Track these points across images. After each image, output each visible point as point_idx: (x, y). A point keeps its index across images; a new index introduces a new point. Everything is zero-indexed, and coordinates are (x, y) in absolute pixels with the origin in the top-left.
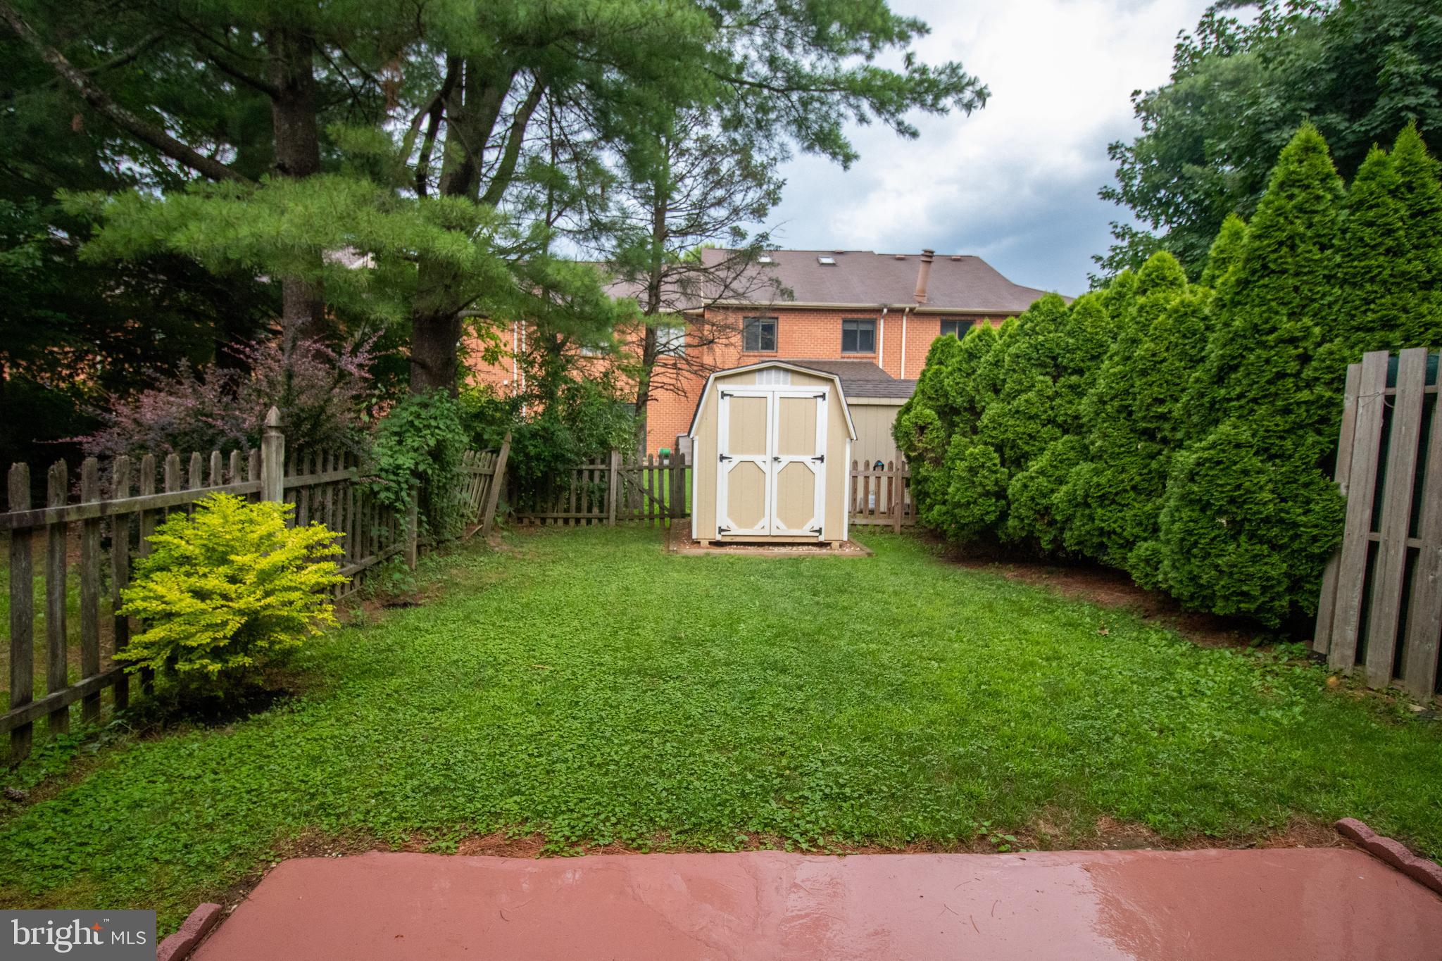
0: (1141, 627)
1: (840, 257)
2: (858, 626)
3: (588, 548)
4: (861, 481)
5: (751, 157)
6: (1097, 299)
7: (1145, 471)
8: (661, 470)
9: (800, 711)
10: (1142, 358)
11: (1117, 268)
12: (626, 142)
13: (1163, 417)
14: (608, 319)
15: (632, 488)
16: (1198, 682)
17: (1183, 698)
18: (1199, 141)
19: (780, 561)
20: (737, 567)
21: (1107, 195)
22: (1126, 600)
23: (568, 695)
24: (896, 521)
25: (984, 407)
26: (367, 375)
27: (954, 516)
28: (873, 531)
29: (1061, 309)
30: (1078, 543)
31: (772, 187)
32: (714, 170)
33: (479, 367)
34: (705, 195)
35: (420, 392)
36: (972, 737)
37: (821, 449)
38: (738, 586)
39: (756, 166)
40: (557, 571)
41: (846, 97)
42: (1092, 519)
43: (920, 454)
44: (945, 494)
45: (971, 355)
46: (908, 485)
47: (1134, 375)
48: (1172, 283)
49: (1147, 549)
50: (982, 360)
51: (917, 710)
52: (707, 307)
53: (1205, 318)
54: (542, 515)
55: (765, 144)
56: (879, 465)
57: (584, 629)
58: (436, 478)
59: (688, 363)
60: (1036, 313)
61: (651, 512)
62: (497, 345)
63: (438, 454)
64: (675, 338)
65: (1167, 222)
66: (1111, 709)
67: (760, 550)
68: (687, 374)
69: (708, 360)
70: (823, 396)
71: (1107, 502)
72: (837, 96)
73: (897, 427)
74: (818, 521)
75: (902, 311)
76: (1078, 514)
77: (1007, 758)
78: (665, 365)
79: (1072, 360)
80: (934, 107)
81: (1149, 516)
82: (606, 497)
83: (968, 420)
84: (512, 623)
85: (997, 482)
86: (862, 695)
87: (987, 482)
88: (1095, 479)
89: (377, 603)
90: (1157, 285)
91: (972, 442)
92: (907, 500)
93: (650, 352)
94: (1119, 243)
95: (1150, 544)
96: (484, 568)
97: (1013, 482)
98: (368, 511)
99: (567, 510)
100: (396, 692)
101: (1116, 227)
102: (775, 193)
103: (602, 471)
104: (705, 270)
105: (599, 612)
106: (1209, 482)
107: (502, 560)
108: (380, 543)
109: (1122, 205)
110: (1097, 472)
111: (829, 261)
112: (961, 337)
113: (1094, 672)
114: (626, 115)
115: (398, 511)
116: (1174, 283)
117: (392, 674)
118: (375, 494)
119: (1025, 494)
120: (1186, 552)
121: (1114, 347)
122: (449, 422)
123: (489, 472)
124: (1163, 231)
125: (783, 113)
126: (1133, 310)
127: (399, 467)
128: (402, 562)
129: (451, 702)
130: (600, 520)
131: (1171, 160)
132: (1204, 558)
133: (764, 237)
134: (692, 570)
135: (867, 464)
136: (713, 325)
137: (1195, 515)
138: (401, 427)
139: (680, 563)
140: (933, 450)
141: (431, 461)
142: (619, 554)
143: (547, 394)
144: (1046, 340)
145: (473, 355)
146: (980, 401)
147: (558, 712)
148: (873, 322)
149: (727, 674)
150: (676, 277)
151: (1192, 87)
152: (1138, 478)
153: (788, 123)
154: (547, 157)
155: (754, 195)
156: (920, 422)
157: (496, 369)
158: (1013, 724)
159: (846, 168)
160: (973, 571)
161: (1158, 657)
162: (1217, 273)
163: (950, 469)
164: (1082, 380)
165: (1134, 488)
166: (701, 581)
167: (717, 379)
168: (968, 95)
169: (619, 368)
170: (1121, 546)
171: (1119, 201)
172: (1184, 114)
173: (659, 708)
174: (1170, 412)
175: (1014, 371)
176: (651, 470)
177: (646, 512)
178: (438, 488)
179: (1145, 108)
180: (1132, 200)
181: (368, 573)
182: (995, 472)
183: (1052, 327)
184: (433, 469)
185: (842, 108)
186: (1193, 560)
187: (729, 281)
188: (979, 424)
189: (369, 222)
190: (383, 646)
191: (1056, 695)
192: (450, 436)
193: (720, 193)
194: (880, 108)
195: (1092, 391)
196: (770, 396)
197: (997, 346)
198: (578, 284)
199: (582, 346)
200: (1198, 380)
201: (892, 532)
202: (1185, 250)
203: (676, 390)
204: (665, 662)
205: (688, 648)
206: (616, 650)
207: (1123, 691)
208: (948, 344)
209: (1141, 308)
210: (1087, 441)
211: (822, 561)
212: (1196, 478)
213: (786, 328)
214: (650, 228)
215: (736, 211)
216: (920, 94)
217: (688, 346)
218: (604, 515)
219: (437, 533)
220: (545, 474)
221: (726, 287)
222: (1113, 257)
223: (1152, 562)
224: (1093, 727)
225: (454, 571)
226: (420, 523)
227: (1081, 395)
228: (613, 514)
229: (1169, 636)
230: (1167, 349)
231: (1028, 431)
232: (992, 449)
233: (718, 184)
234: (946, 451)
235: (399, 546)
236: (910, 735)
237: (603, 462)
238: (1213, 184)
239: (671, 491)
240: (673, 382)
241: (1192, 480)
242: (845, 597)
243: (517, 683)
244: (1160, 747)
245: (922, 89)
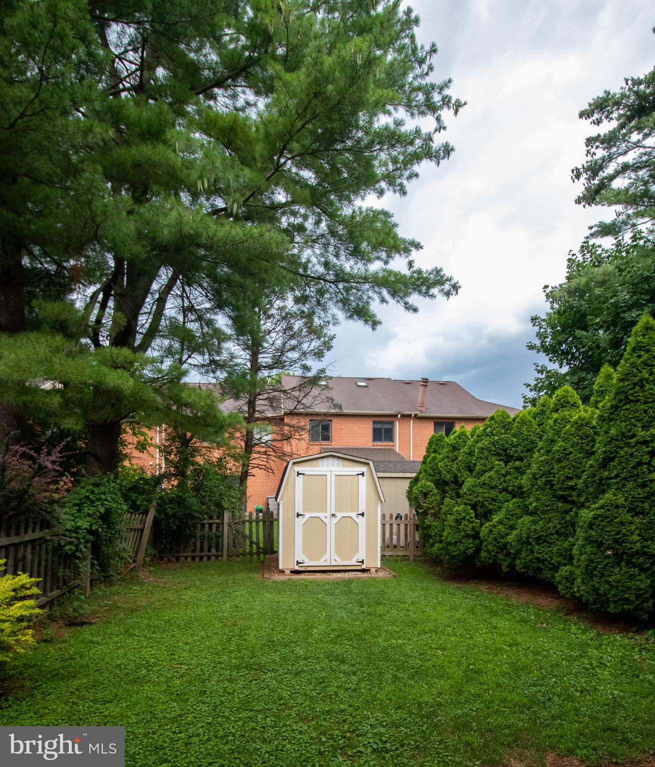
0: (566, 621)
1: (370, 382)
2: (390, 628)
3: (209, 578)
4: (387, 527)
5: (313, 320)
6: (529, 413)
7: (563, 522)
8: (257, 522)
9: (355, 690)
10: (558, 451)
11: (539, 392)
12: (233, 311)
13: (572, 488)
14: (223, 426)
15: (238, 534)
16: (602, 657)
17: (593, 668)
18: (584, 316)
19: (337, 583)
20: (309, 588)
21: (531, 347)
22: (555, 604)
23: (198, 686)
24: (411, 552)
25: (464, 481)
26: (58, 468)
27: (447, 550)
28: (396, 559)
29: (508, 420)
30: (525, 567)
31: (327, 339)
32: (290, 328)
33: (133, 455)
34: (284, 344)
35: (93, 474)
36: (466, 702)
37: (362, 508)
38: (310, 602)
39: (316, 327)
40: (188, 595)
41: (373, 287)
42: (532, 552)
43: (425, 511)
44: (441, 536)
45: (455, 448)
46: (417, 529)
47: (554, 462)
48: (573, 406)
49: (566, 571)
50: (461, 451)
51: (431, 686)
52: (286, 414)
53: (594, 427)
54: (177, 555)
55: (322, 314)
56: (399, 517)
57: (209, 637)
58: (104, 534)
59: (274, 451)
60: (493, 422)
61: (251, 551)
62: (145, 440)
63: (106, 518)
64: (265, 435)
65: (567, 364)
66: (551, 678)
67: (324, 576)
68: (274, 458)
69: (287, 448)
70: (363, 474)
71: (541, 541)
72: (367, 286)
73: (410, 492)
74: (361, 555)
75: (410, 416)
76: (524, 549)
77: (489, 716)
78: (259, 452)
79: (516, 452)
80: (427, 294)
81: (567, 550)
82: (220, 541)
83: (454, 489)
84: (157, 635)
85: (473, 529)
86: (395, 676)
87: (467, 528)
88: (533, 527)
89: (61, 623)
90: (564, 406)
91: (457, 503)
92: (417, 539)
93: (250, 445)
94: (540, 376)
95: (568, 567)
96: (137, 595)
97: (483, 528)
98: (56, 559)
99: (194, 551)
100: (77, 690)
101: (537, 366)
102: (329, 343)
103: (218, 524)
104: (285, 391)
105: (218, 624)
106: (602, 529)
107: (150, 588)
108: (64, 580)
109: (541, 353)
110: (534, 523)
111: (363, 384)
112: (447, 434)
113: (539, 653)
114: (233, 293)
115: (78, 558)
116: (574, 405)
117: (74, 677)
118: (61, 547)
119: (491, 536)
120: (589, 573)
121: (540, 444)
122: (114, 496)
123: (141, 527)
124: (565, 370)
125: (334, 296)
126: (551, 422)
127: (78, 528)
128: (81, 594)
129: (116, 695)
130: (217, 557)
131: (568, 327)
132: (601, 577)
133: (323, 371)
134: (279, 592)
135: (391, 516)
136: (291, 427)
137: (594, 550)
138: (80, 500)
139: (272, 587)
140: (433, 508)
141: (101, 522)
142: (230, 582)
143: (180, 473)
144: (500, 439)
145: (130, 446)
146: (461, 477)
147: (192, 699)
148: (392, 423)
149: (306, 665)
150: (266, 396)
151: (578, 284)
152: (559, 526)
153: (337, 302)
154: (181, 318)
155: (315, 344)
156: (424, 491)
157: (145, 455)
158: (491, 692)
159: (374, 329)
160: (460, 586)
161: (577, 641)
162: (599, 399)
163: (444, 520)
164: (523, 464)
165: (557, 532)
166: (286, 599)
167: (294, 463)
168: (447, 287)
169: (229, 455)
170: (551, 569)
171: (538, 351)
172: (575, 300)
173: (261, 693)
174: (576, 485)
175: (481, 458)
176: (251, 523)
177: (248, 550)
178: (106, 540)
179: (551, 296)
180: (546, 350)
181: (55, 602)
182: (472, 522)
183: (503, 431)
184: (102, 528)
185: (370, 293)
186: (594, 578)
187: (300, 398)
188: (461, 491)
189: (61, 364)
190: (67, 656)
191: (517, 670)
192: (114, 505)
193: (293, 342)
194: (394, 294)
195: (529, 471)
196: (328, 474)
197: (470, 442)
198: (203, 404)
199: (204, 440)
200: (591, 466)
201: (408, 560)
202: (579, 381)
203: (267, 469)
204: (264, 660)
205: (279, 648)
206: (231, 652)
207: (557, 665)
208: (440, 439)
209: (556, 421)
210: (527, 503)
211: (365, 582)
212: (594, 527)
213: (336, 426)
214: (249, 364)
215: (304, 354)
216: (418, 286)
217: (275, 440)
218: (219, 553)
219: (104, 571)
220: (178, 527)
221: (299, 402)
222: (536, 385)
223: (570, 579)
224: (540, 691)
225: (116, 598)
226: (92, 565)
227: (523, 473)
228: (225, 553)
229: (583, 627)
230: (572, 446)
231: (491, 496)
232: (469, 507)
233: (292, 337)
234: (441, 509)
235: (77, 582)
236: (427, 703)
237: (218, 518)
238: (593, 342)
239: (264, 537)
240: (265, 463)
241: (591, 528)
242: (381, 607)
243: (163, 679)
244: (581, 703)
245: (419, 283)
